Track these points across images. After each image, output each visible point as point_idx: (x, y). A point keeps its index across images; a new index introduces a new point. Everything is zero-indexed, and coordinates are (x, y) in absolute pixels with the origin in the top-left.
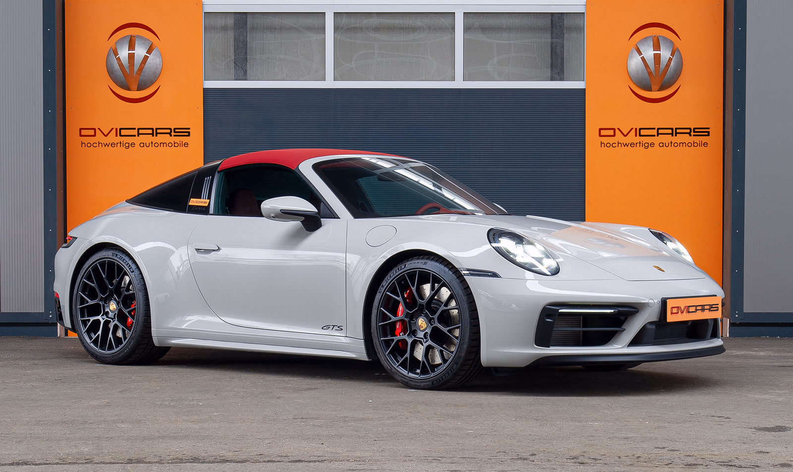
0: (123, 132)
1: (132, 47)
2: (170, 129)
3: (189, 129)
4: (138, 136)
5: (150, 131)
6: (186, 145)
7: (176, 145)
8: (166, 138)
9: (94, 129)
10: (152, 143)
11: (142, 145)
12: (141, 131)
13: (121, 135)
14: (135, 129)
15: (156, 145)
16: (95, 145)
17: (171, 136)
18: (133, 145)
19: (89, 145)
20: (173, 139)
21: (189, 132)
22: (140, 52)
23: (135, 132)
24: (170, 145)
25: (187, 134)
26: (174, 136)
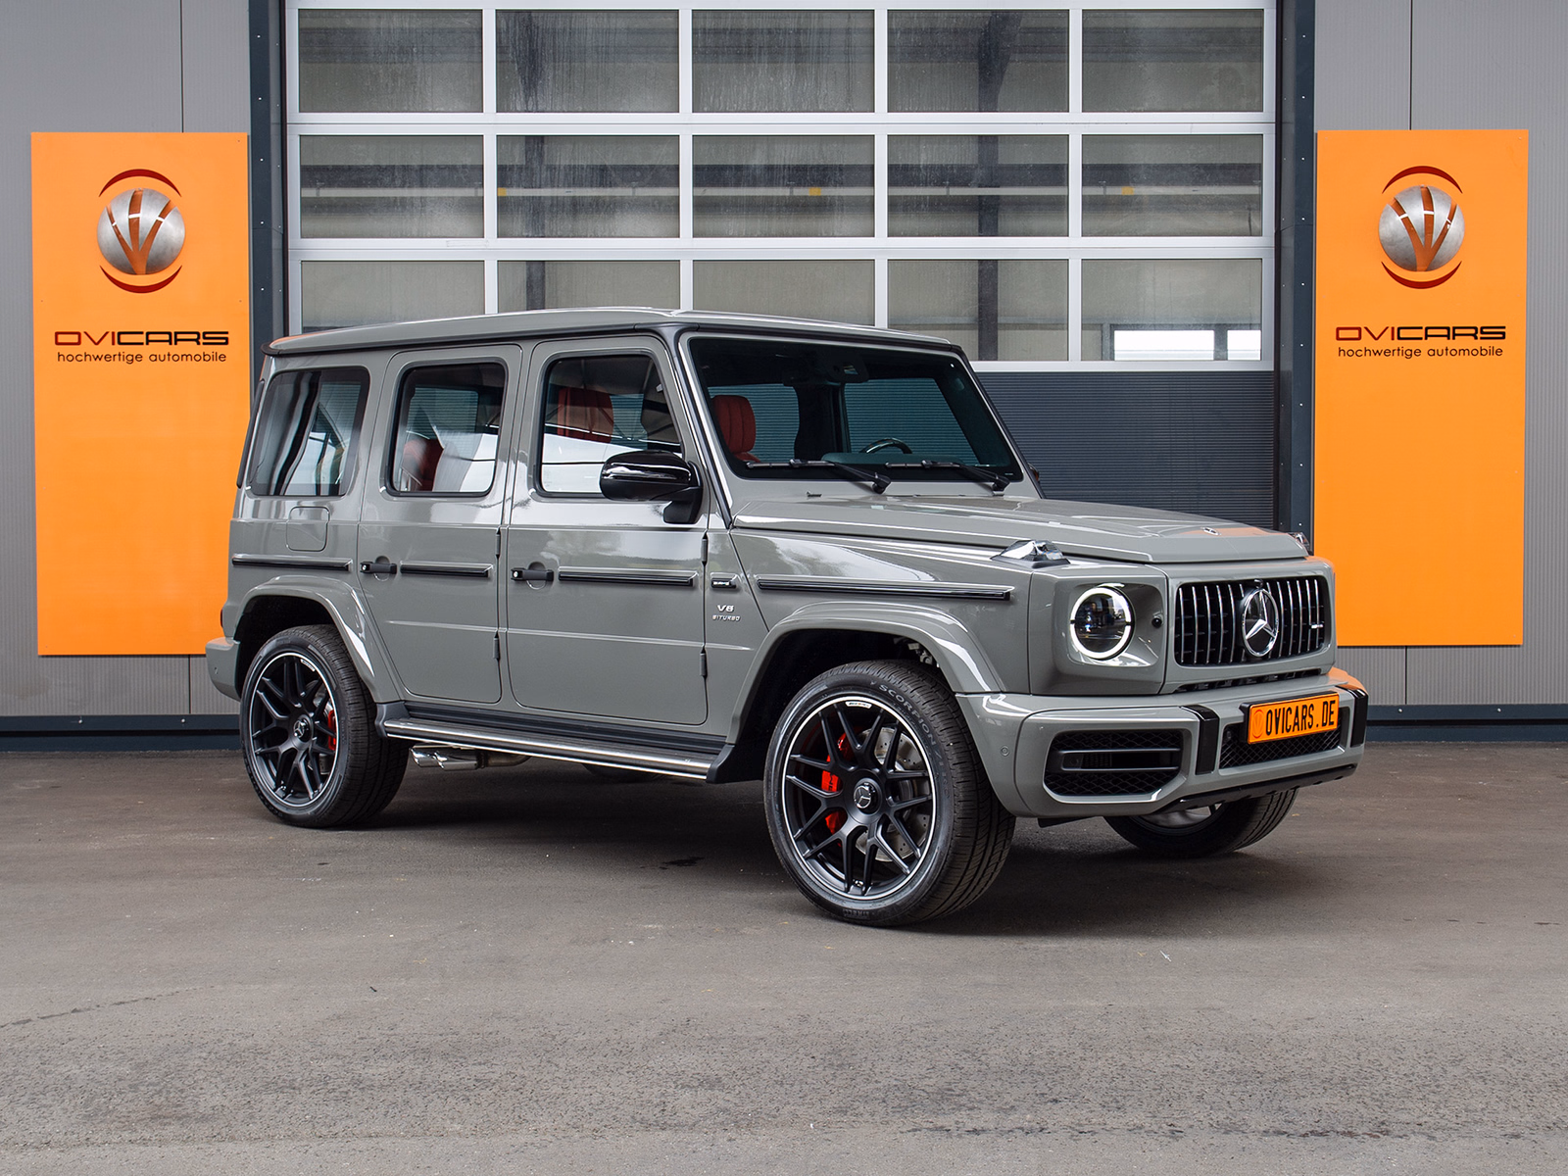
0: (124, 338)
1: (134, 206)
2: (198, 333)
3: (227, 333)
4: (147, 344)
5: (167, 337)
6: (222, 358)
7: (207, 358)
8: (191, 348)
9: (79, 334)
10: (169, 355)
11: (153, 358)
12: (151, 337)
13: (120, 343)
14: (142, 333)
15: (176, 358)
16: (79, 358)
17: (199, 343)
18: (139, 357)
19: (70, 358)
20: (201, 349)
21: (227, 339)
22: (148, 216)
23: (142, 338)
24: (198, 358)
25: (224, 341)
26: (204, 344)
